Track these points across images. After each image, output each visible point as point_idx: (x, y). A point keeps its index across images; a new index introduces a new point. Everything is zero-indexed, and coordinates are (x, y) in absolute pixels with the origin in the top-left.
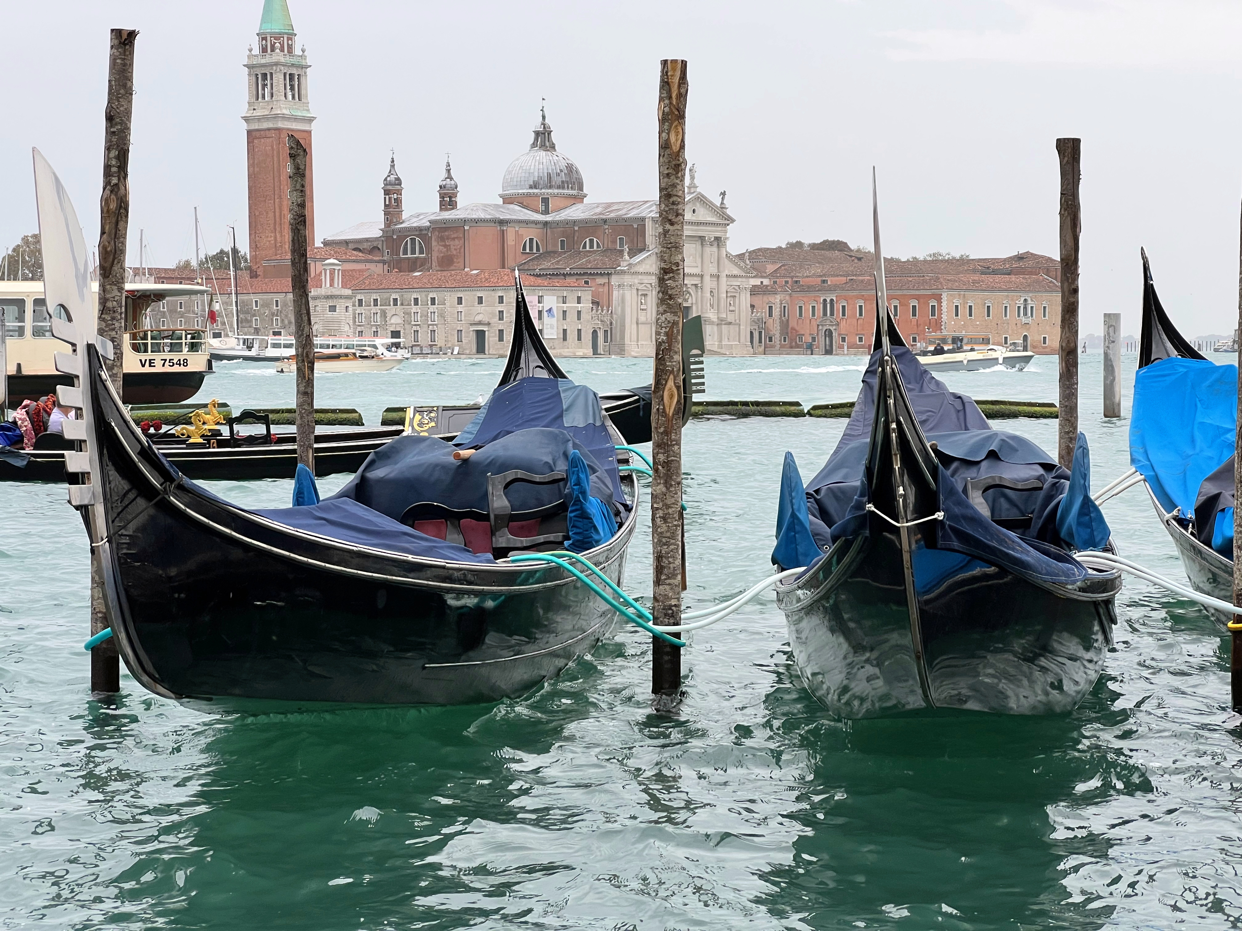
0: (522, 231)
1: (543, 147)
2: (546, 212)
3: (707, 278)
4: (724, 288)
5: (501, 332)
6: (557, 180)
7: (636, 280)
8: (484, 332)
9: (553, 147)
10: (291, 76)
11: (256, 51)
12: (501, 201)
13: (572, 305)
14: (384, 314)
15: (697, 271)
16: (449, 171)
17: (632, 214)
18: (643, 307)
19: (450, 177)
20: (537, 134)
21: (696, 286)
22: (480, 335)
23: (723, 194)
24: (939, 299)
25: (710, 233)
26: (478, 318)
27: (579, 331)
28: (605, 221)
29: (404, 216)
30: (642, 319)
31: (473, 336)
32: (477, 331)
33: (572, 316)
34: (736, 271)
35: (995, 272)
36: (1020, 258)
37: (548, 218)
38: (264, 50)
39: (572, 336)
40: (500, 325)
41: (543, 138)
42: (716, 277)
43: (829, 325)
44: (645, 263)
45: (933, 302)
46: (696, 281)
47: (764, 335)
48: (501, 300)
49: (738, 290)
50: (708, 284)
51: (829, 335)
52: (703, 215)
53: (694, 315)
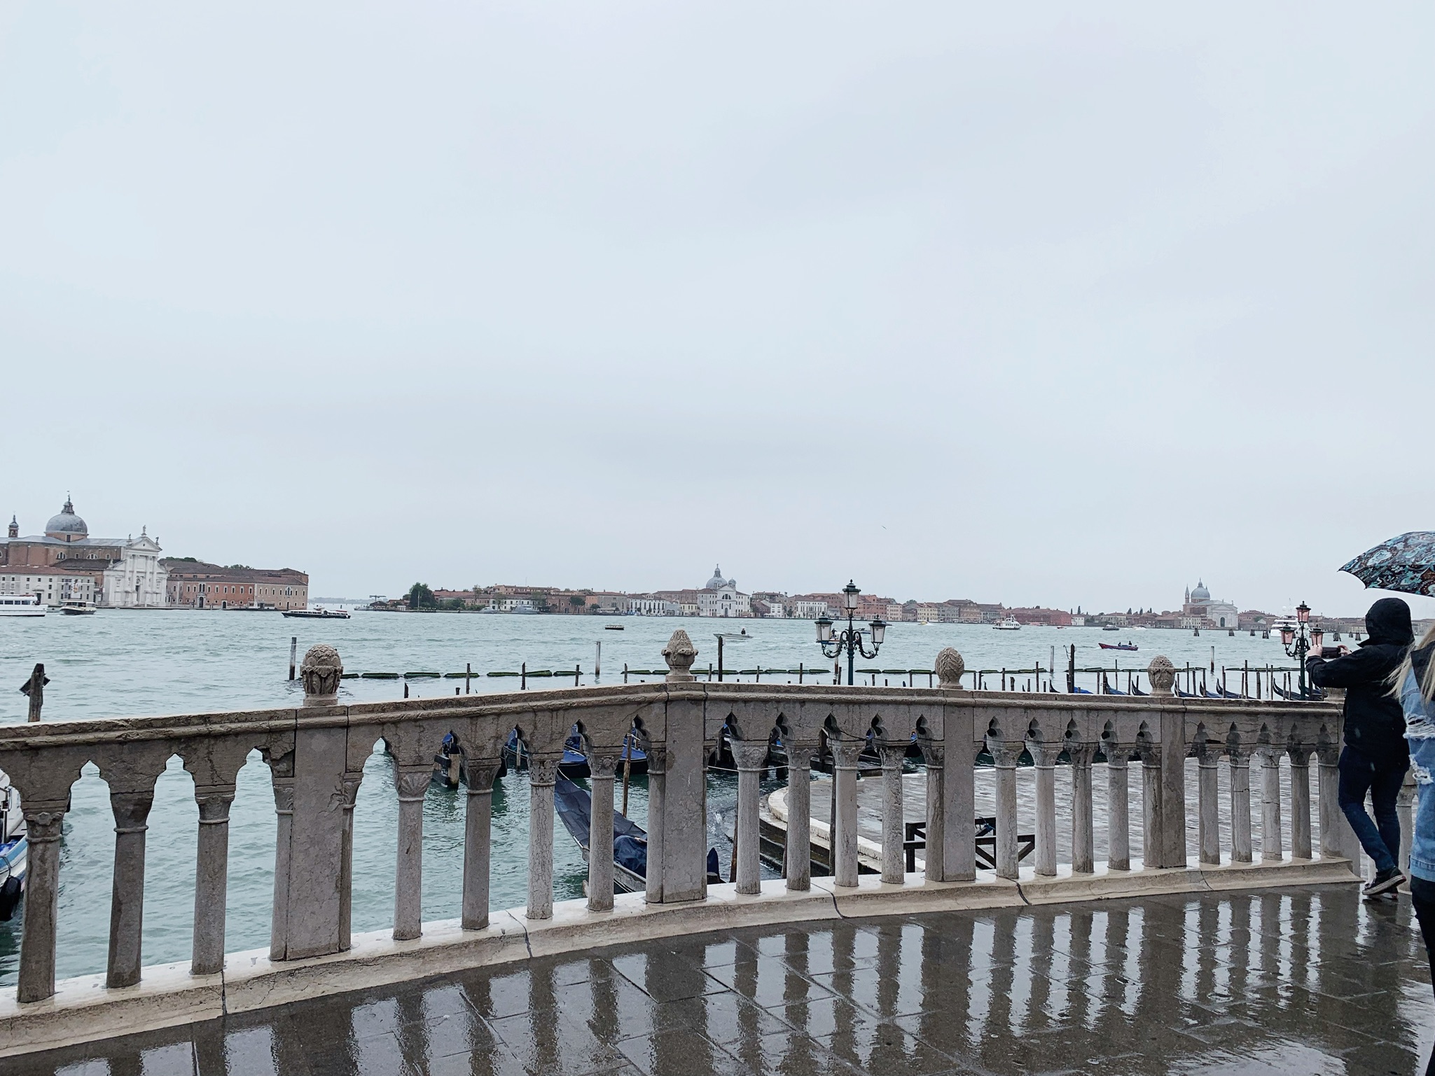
0: (57, 549)
1: (68, 512)
2: (69, 541)
3: (148, 573)
4: (156, 578)
5: (50, 595)
6: (74, 527)
7: (115, 573)
8: (40, 594)
9: (73, 513)
12: (45, 535)
15: (144, 570)
16: (14, 519)
17: (114, 544)
18: (118, 585)
19: (15, 522)
20: (65, 506)
23: (157, 538)
24: (253, 586)
25: (151, 555)
26: (39, 588)
27: (88, 595)
28: (100, 547)
30: (117, 590)
31: (35, 596)
33: (85, 588)
34: (161, 571)
35: (273, 576)
36: (285, 570)
37: (71, 544)
40: (50, 591)
41: (68, 509)
42: (152, 573)
43: (202, 595)
44: (120, 567)
45: (251, 588)
46: (143, 575)
47: (171, 599)
48: (51, 580)
49: (162, 579)
50: (148, 576)
51: (202, 599)
52: (147, 547)
53: (141, 590)
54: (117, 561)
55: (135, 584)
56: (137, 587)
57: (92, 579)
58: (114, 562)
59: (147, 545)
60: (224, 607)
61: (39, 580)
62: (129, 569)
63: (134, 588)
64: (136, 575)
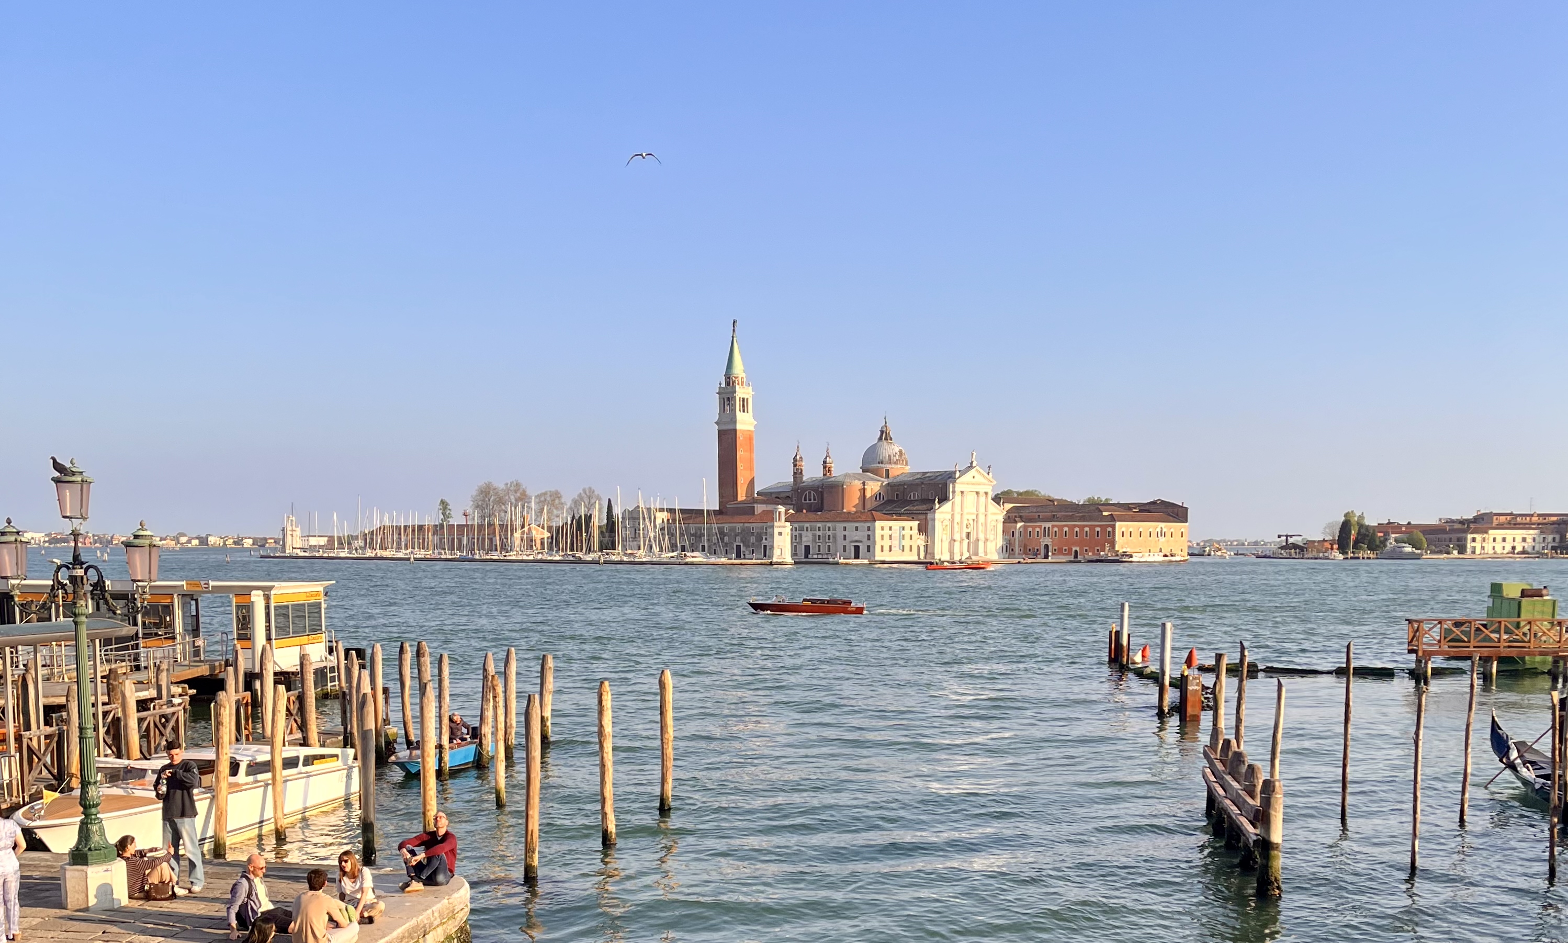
0: (875, 489)
1: (886, 439)
2: (887, 477)
3: (980, 515)
4: (990, 521)
5: (869, 547)
6: (894, 459)
7: (942, 516)
8: (858, 547)
10: (743, 399)
11: (723, 385)
12: (860, 471)
13: (907, 532)
14: (801, 536)
15: (974, 511)
16: (827, 454)
17: (938, 479)
18: (945, 532)
19: (828, 457)
20: (882, 432)
21: (974, 520)
22: (857, 549)
23: (989, 468)
24: (1113, 527)
25: (982, 490)
26: (856, 539)
27: (911, 546)
28: (922, 483)
29: (804, 479)
30: (944, 539)
31: (853, 549)
32: (855, 547)
33: (907, 537)
34: (996, 511)
35: (1140, 511)
36: (1154, 503)
37: (890, 480)
38: (728, 384)
39: (907, 548)
40: (869, 543)
41: (884, 435)
42: (985, 514)
43: (1047, 541)
44: (947, 506)
45: (1110, 529)
46: (974, 517)
47: (1008, 549)
48: (869, 529)
49: (997, 521)
50: (982, 519)
51: (1047, 546)
52: (979, 478)
53: (972, 538)
54: (944, 499)
55: (965, 530)
56: (968, 535)
57: (915, 524)
58: (939, 503)
59: (977, 476)
60: (1076, 556)
61: (857, 529)
62: (958, 509)
63: (964, 535)
64: (966, 517)
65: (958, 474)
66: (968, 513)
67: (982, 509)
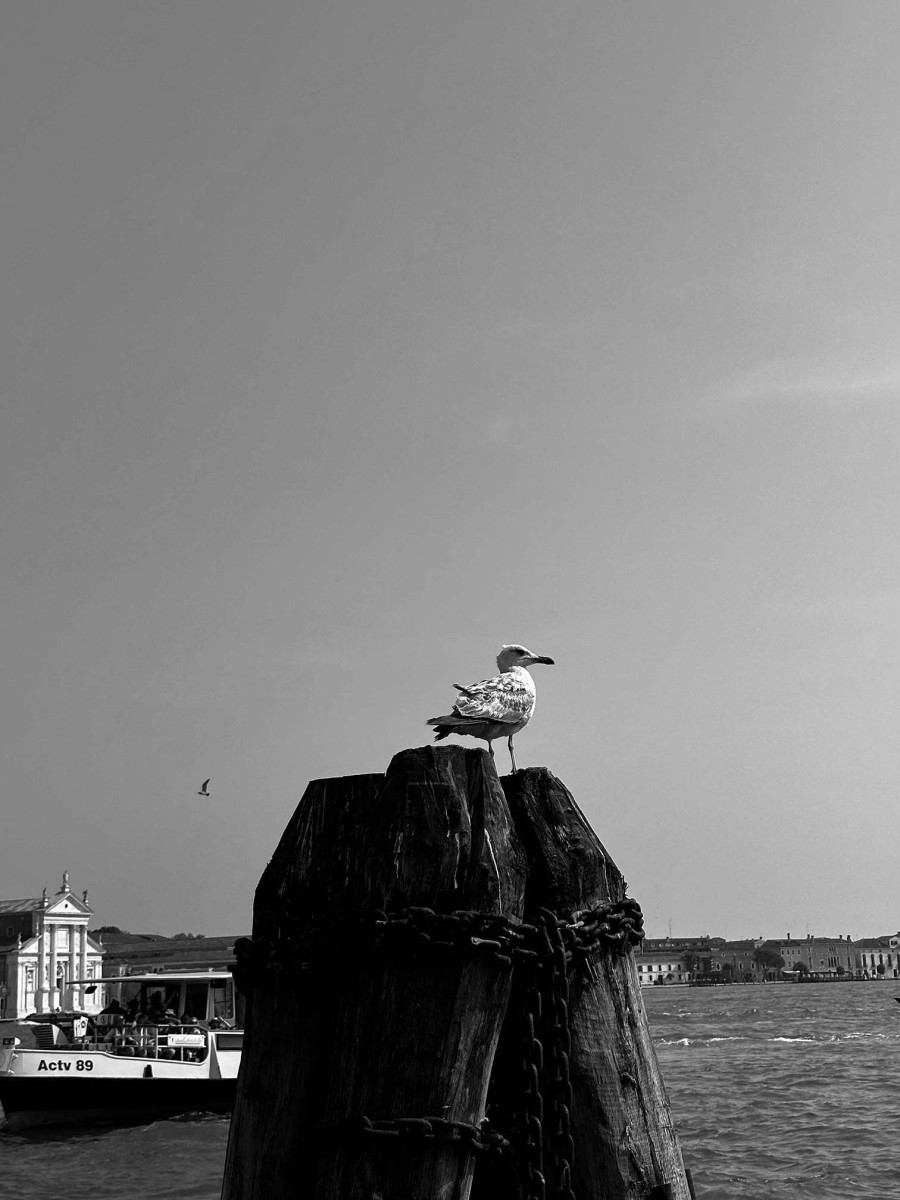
3: (74, 956)
4: (86, 963)
7: (25, 959)
15: (67, 951)
17: (19, 909)
18: (30, 980)
21: (65, 962)
23: (85, 893)
25: (76, 922)
30: (29, 989)
34: (93, 951)
42: (80, 955)
44: (33, 947)
46: (66, 959)
49: (94, 963)
50: (76, 960)
52: (72, 909)
53: (64, 983)
54: (28, 936)
55: (56, 977)
56: (60, 982)
58: (22, 941)
59: (70, 905)
62: (47, 950)
63: (55, 985)
64: (57, 959)
65: (46, 904)
66: (59, 955)
67: (77, 950)
